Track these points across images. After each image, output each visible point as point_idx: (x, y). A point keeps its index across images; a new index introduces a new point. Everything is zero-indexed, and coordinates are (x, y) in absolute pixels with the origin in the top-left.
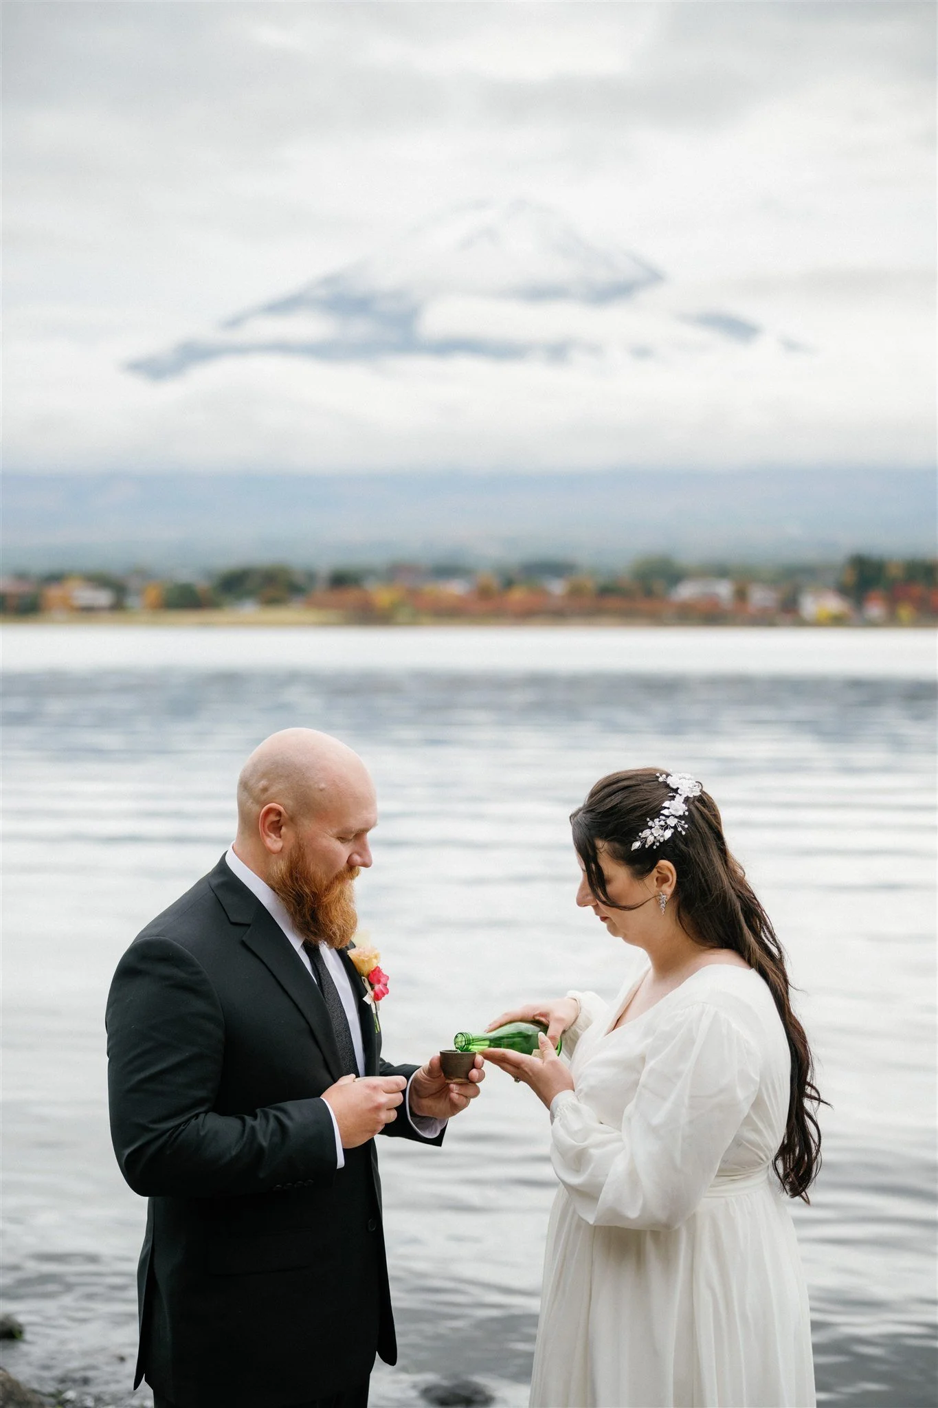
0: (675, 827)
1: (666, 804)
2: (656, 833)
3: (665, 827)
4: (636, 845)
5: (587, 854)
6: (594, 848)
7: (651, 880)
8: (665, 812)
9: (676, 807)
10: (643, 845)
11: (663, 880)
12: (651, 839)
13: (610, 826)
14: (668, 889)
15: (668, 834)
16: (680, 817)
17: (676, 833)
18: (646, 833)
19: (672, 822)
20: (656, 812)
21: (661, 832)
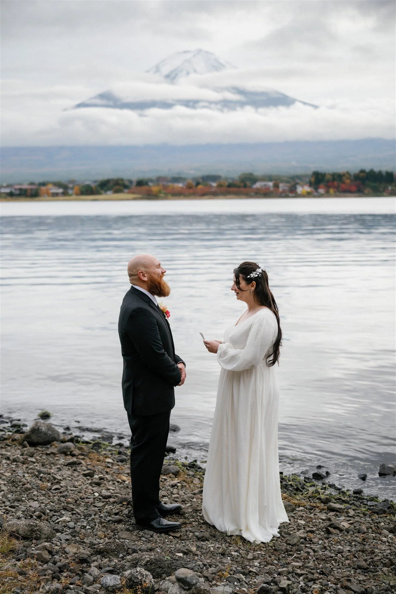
0: (258, 275)
1: (257, 269)
2: (253, 275)
3: (256, 274)
4: (249, 277)
5: (237, 277)
6: (239, 276)
7: (250, 285)
8: (257, 271)
9: (259, 271)
10: (250, 277)
11: (253, 286)
12: (252, 276)
13: (244, 271)
14: (253, 289)
15: (257, 276)
16: (260, 273)
17: (258, 276)
18: (252, 274)
19: (258, 273)
20: (255, 271)
21: (255, 275)
